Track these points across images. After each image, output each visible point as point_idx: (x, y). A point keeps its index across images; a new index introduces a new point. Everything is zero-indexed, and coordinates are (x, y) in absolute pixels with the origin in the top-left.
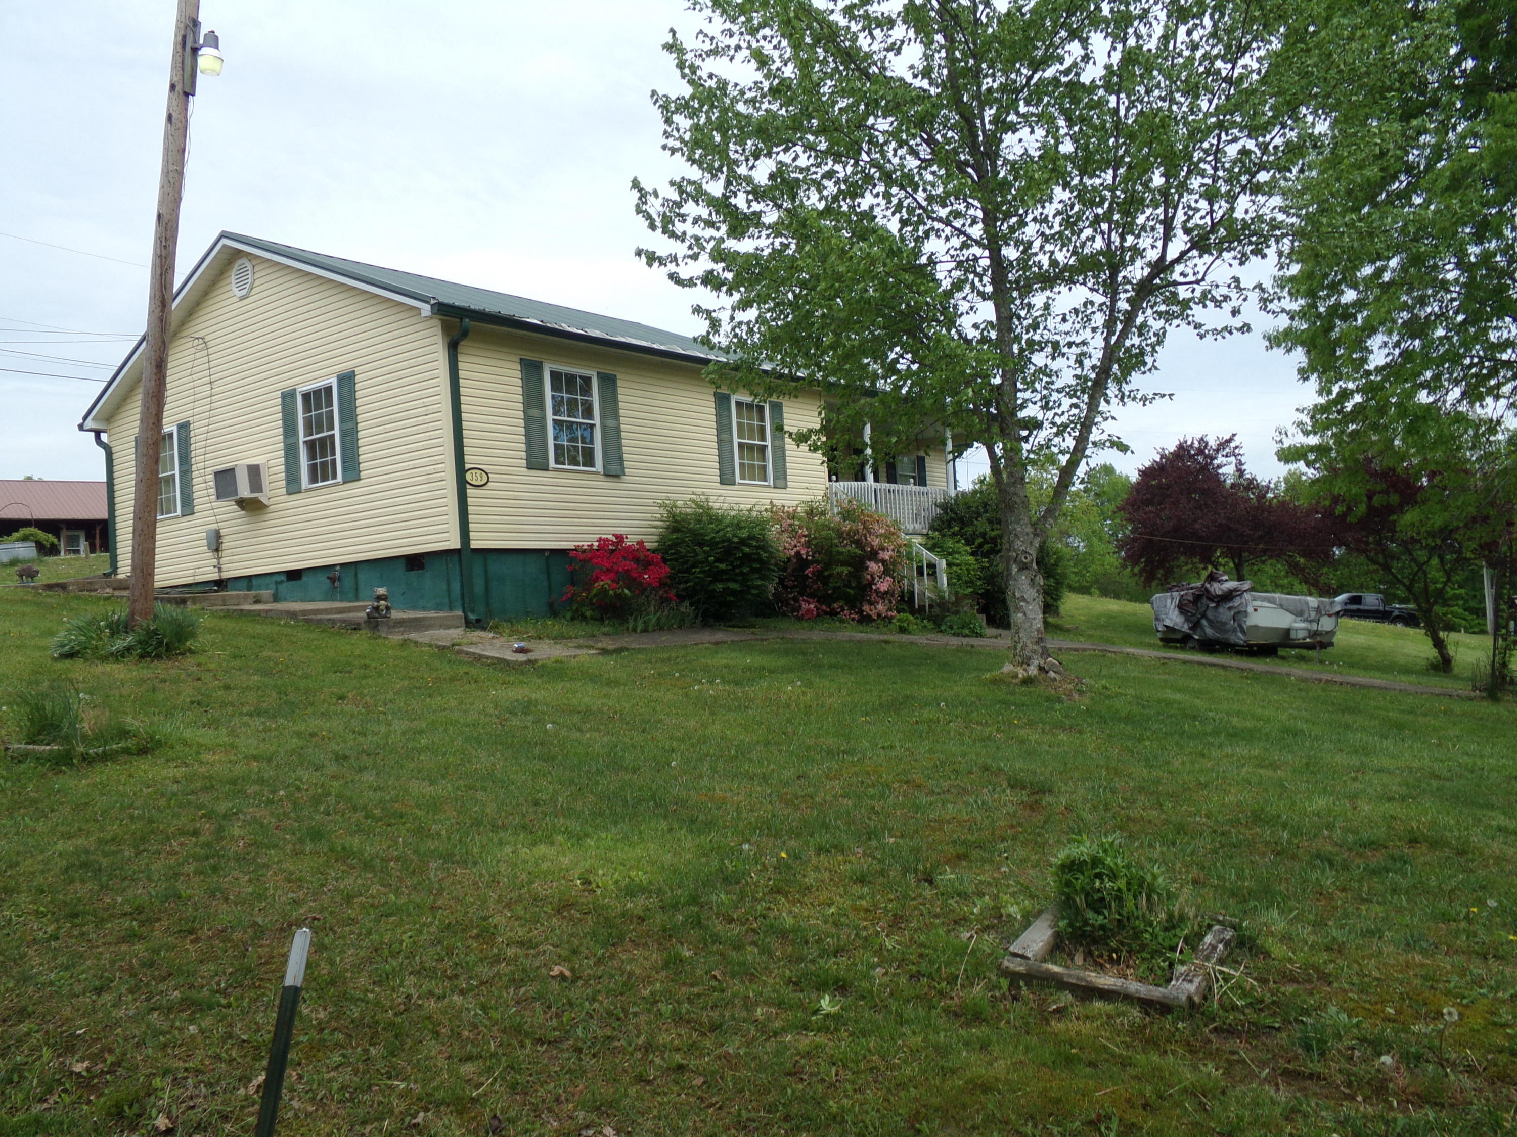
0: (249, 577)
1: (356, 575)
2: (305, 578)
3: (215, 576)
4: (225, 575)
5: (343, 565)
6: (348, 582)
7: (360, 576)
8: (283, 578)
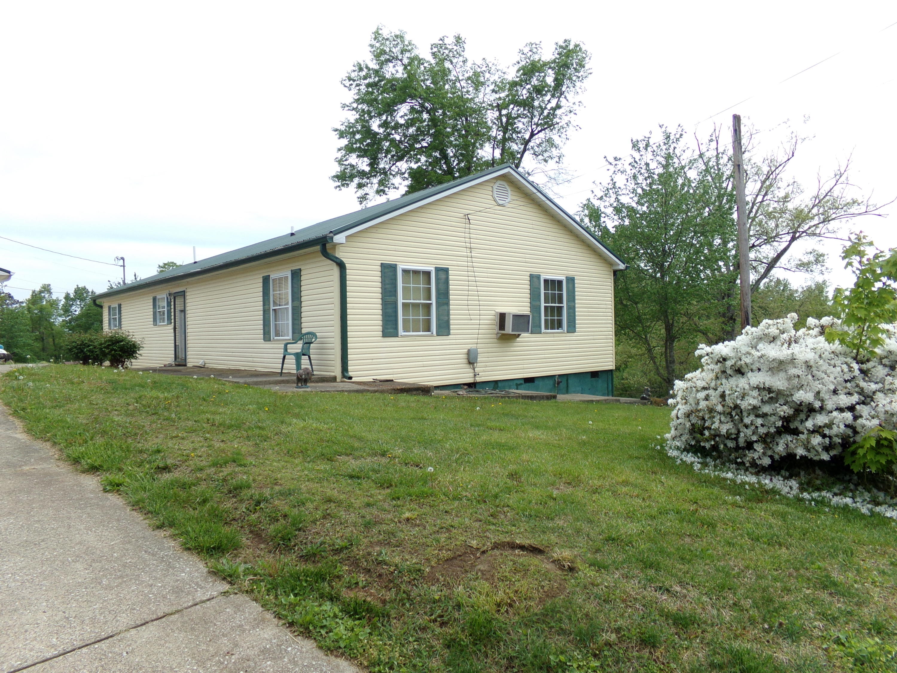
0: (496, 382)
1: (567, 381)
2: (536, 382)
3: (471, 380)
4: (478, 379)
5: (559, 375)
6: (563, 385)
7: (570, 381)
8: (522, 382)
